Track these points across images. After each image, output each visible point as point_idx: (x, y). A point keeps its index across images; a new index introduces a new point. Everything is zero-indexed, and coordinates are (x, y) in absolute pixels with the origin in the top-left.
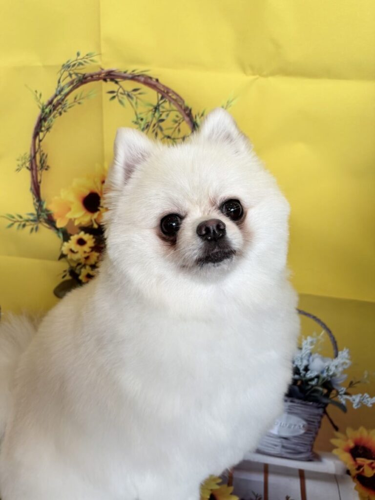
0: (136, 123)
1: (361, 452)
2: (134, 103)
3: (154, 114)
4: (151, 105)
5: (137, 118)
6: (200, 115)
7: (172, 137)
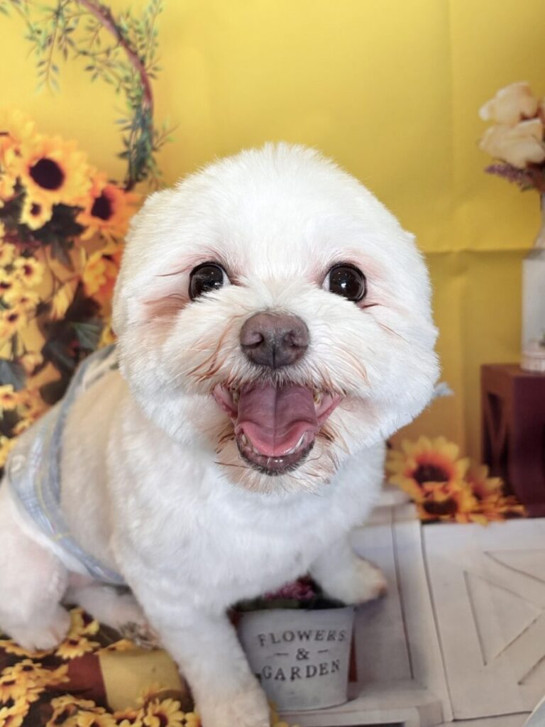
0: (31, 38)
1: (427, 473)
2: (22, 8)
3: (56, 23)
4: (48, 9)
5: (33, 32)
6: (125, 15)
7: (91, 51)
